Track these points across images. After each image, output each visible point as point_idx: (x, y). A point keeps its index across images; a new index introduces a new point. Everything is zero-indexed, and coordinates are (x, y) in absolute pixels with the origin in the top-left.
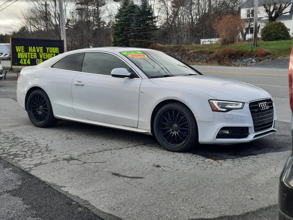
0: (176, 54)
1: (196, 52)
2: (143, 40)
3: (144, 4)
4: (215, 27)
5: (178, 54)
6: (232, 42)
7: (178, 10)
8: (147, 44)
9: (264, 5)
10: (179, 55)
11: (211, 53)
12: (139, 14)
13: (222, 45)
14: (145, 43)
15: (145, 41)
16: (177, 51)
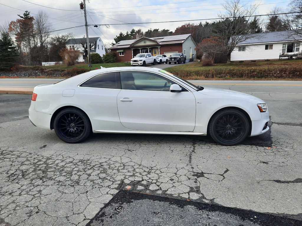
0: (37, 71)
1: (51, 70)
2: (8, 63)
3: (5, 37)
4: (61, 55)
5: (38, 71)
6: (73, 64)
7: (20, 44)
8: (12, 65)
9: (82, 43)
10: (39, 73)
11: (63, 71)
12: (2, 44)
13: (68, 66)
14: (10, 65)
15: (10, 63)
16: (37, 70)
